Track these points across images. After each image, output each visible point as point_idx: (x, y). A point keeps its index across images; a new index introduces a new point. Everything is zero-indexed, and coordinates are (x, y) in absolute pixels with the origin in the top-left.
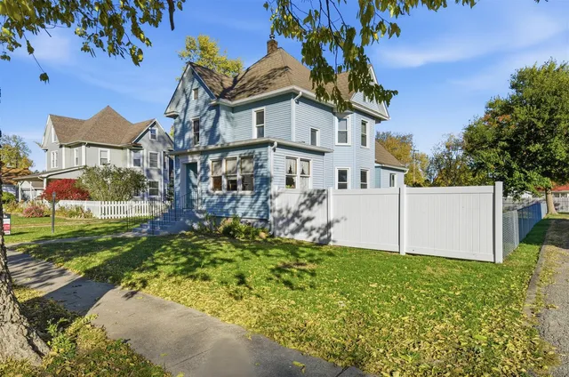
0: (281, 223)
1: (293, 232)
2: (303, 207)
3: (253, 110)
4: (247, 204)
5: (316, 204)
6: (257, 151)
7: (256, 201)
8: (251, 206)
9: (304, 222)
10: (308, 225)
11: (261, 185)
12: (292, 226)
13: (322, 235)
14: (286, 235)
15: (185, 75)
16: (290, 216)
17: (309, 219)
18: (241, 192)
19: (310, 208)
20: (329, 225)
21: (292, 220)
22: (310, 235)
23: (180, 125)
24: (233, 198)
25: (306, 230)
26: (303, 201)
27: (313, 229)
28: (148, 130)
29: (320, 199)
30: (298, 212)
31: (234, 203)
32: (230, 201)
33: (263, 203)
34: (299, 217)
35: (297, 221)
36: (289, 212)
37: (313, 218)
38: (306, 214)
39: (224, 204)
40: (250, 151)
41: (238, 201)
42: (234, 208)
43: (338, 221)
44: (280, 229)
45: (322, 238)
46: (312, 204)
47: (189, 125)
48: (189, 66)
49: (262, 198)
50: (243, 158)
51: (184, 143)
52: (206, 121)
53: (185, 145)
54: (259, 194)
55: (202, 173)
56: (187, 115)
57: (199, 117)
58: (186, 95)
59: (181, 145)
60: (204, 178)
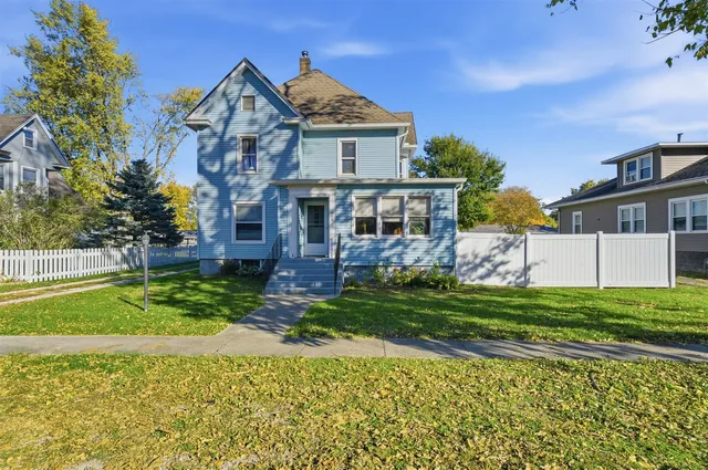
0: (465, 268)
1: (482, 278)
2: (496, 251)
3: (339, 139)
5: (511, 249)
6: (438, 192)
7: (437, 246)
8: (427, 252)
9: (496, 267)
10: (501, 269)
12: (481, 271)
13: (518, 278)
14: (473, 281)
15: (233, 75)
16: (478, 261)
17: (503, 263)
18: (410, 237)
19: (504, 252)
20: (527, 269)
21: (481, 265)
22: (504, 278)
23: (215, 141)
24: (398, 243)
25: (499, 274)
26: (496, 245)
27: (507, 273)
28: (22, 130)
29: (517, 243)
30: (489, 256)
31: (399, 248)
33: (447, 248)
34: (490, 261)
35: (488, 266)
36: (476, 257)
37: (508, 262)
38: (499, 258)
40: (430, 190)
41: (406, 247)
42: (400, 255)
43: (536, 264)
44: (463, 275)
45: (518, 281)
46: (507, 249)
47: (233, 143)
48: (244, 64)
49: (445, 243)
50: (412, 198)
51: (222, 165)
52: (271, 142)
53: (226, 169)
54: (441, 238)
55: (340, 211)
56: (230, 128)
57: (257, 135)
58: (228, 101)
59: (215, 168)
60: (342, 218)
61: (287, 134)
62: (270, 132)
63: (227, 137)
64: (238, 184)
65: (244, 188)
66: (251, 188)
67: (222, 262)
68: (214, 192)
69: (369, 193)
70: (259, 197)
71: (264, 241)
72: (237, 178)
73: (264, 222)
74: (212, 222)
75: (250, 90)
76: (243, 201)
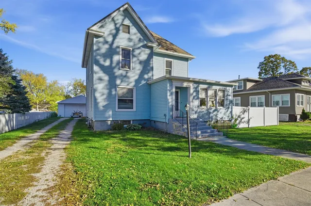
2: (241, 113)
3: (166, 59)
4: (223, 113)
6: (228, 88)
7: (227, 111)
8: (224, 114)
9: (241, 119)
10: (243, 120)
11: (229, 104)
12: (238, 121)
15: (121, 9)
16: (237, 117)
17: (243, 118)
18: (219, 108)
19: (243, 114)
20: (249, 120)
22: (243, 124)
25: (242, 122)
26: (241, 111)
27: (244, 122)
29: (246, 111)
30: (240, 115)
31: (216, 112)
32: (214, 111)
33: (230, 112)
34: (240, 117)
35: (239, 119)
38: (242, 116)
39: (210, 113)
40: (225, 87)
41: (218, 112)
42: (216, 115)
43: (251, 118)
46: (244, 112)
47: (118, 50)
48: (127, 6)
49: (230, 110)
50: (219, 90)
51: (111, 62)
52: (139, 54)
53: (114, 65)
54: (228, 108)
55: (195, 94)
56: (117, 41)
57: (131, 49)
58: (116, 24)
59: (107, 63)
60: (196, 98)
61: (148, 51)
62: (139, 48)
63: (115, 46)
64: (121, 75)
65: (124, 77)
66: (128, 78)
67: (109, 123)
68: (106, 78)
69: (205, 86)
70: (133, 84)
71: (134, 109)
72: (121, 72)
73: (134, 99)
74: (105, 96)
75: (127, 22)
76: (124, 85)
